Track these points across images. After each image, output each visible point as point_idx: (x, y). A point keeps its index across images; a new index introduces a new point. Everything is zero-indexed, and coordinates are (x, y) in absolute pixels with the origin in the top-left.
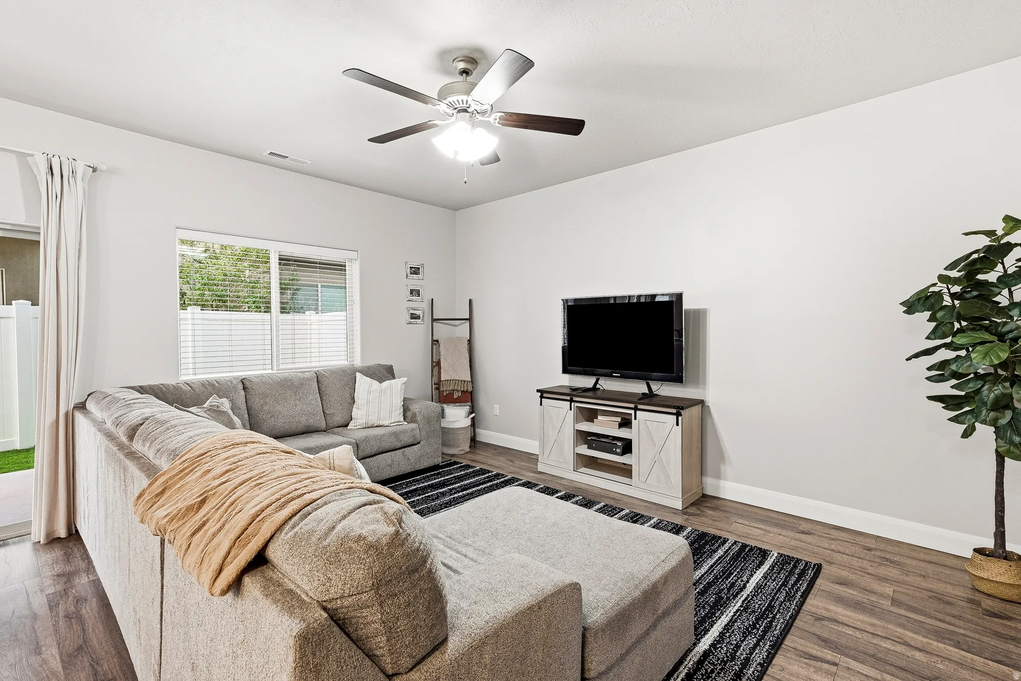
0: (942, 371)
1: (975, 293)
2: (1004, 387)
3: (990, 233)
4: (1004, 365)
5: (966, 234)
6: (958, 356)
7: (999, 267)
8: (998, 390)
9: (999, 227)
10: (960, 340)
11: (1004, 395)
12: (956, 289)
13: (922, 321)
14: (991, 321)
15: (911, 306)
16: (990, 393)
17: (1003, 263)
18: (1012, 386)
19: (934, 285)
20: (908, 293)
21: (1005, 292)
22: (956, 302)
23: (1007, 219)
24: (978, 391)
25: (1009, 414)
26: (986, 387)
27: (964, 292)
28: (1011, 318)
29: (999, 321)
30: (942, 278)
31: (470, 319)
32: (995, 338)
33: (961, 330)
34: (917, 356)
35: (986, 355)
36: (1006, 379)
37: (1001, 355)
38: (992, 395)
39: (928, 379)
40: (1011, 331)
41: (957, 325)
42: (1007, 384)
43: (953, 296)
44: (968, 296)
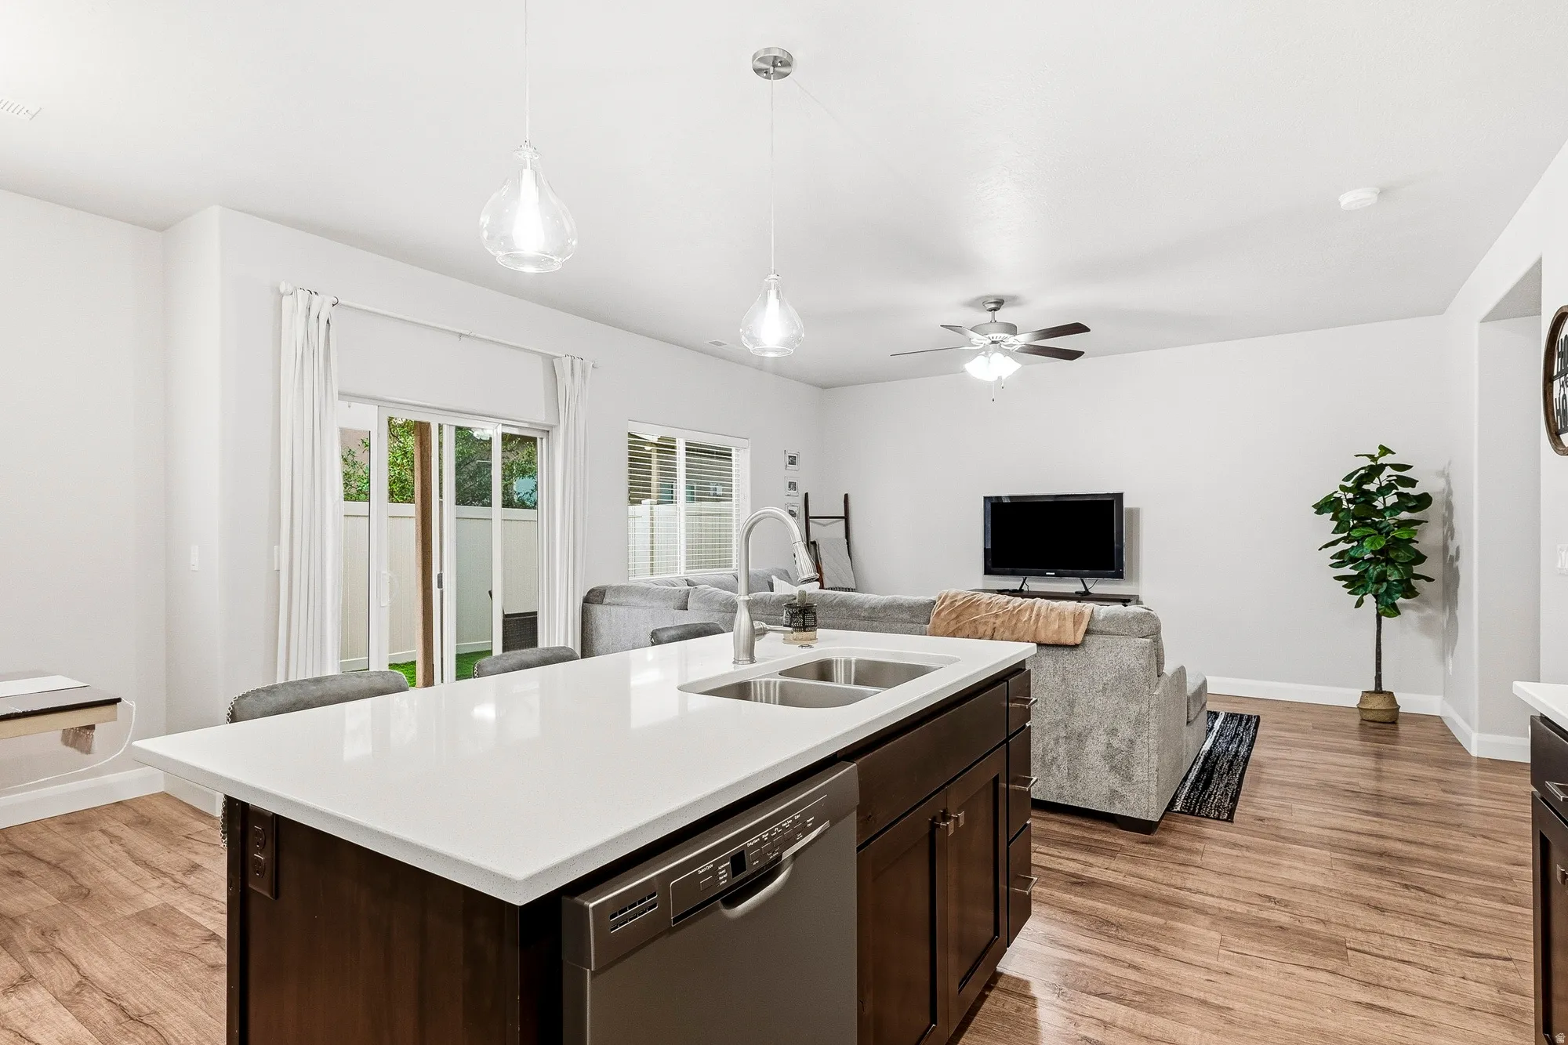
0: (1342, 559)
1: (1362, 499)
2: (1382, 566)
3: (1371, 457)
4: (1382, 552)
5: (1357, 456)
6: (1353, 546)
7: (1376, 480)
8: (1379, 568)
9: (1376, 452)
10: (1355, 534)
11: (1381, 571)
12: (1350, 495)
13: (1327, 521)
14: (1372, 520)
15: (1320, 508)
16: (1374, 571)
17: (1379, 478)
18: (1386, 566)
19: (1336, 492)
20: (1318, 499)
21: (1381, 499)
22: (1350, 505)
23: (1381, 447)
24: (1367, 571)
25: (1385, 585)
26: (1372, 567)
27: (1355, 498)
28: (1385, 517)
29: (1377, 520)
30: (1343, 488)
31: (846, 518)
32: (1376, 532)
33: (1354, 527)
34: (1326, 546)
35: (1372, 543)
36: (1383, 561)
37: (1381, 542)
38: (1375, 572)
39: (1331, 566)
40: (1385, 527)
41: (1352, 524)
42: (1384, 564)
43: (1349, 501)
44: (1358, 501)
